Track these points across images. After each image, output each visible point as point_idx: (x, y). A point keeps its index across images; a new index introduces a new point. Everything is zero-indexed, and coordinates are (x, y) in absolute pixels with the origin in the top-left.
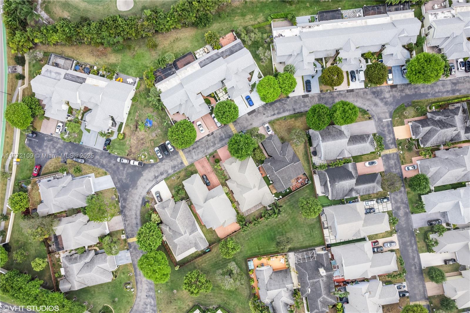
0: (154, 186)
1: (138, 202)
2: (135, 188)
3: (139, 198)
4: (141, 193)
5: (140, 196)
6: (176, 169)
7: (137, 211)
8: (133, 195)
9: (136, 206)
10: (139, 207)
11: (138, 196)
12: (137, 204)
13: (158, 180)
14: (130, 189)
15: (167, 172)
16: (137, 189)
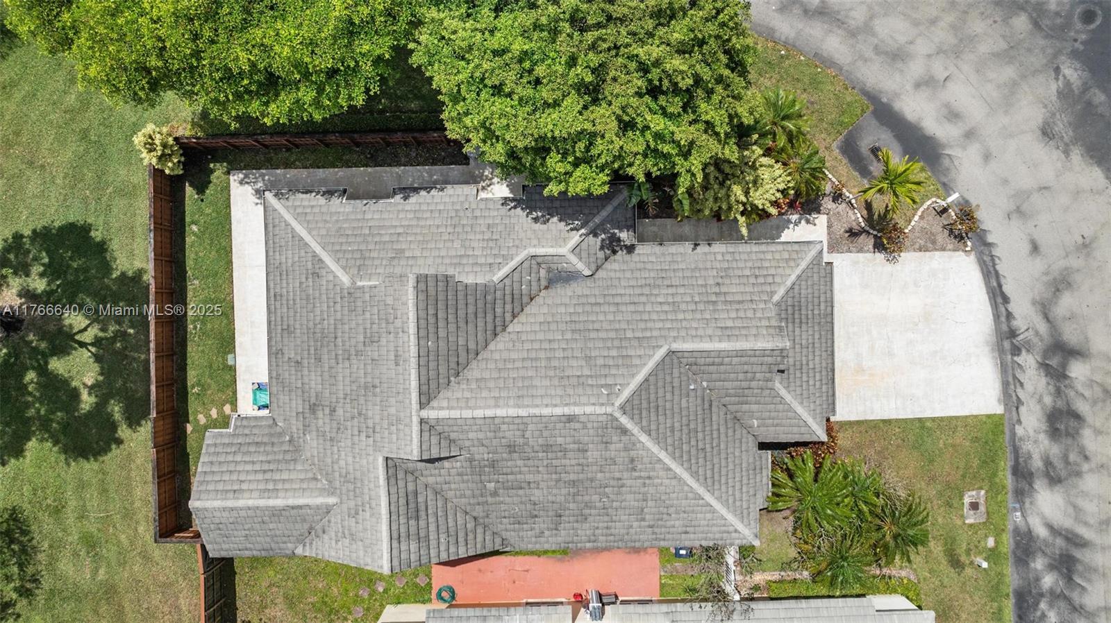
0: (998, 296)
1: (927, 83)
2: (1061, 126)
3: (953, 115)
4: (987, 157)
5: (970, 135)
6: (1039, 564)
7: (853, 34)
8: (1009, 72)
9: (896, 56)
10: (876, 76)
11: (974, 110)
12: (916, 69)
13: (1028, 361)
14: (1072, 73)
15: (1054, 480)
16: (1047, 133)
